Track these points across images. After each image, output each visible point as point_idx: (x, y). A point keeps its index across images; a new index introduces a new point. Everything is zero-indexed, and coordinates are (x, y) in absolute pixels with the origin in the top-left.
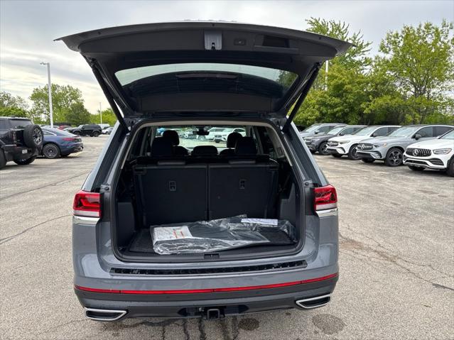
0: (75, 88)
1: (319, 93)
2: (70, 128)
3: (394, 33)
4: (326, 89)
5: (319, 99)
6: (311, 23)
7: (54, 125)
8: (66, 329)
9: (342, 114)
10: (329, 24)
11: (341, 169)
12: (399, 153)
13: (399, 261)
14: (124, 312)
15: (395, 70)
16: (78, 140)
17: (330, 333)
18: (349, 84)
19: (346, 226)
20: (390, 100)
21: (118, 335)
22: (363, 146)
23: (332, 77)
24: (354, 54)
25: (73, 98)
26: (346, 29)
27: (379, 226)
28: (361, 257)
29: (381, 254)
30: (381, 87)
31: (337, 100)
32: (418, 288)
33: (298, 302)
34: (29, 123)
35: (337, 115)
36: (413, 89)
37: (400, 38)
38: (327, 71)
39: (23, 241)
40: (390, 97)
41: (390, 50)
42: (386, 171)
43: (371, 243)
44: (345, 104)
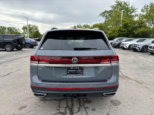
0: (36, 26)
1: (119, 27)
2: (34, 39)
3: (147, 5)
4: (121, 25)
5: (119, 29)
6: (116, 2)
7: (29, 38)
8: (29, 100)
9: (127, 34)
10: (123, 2)
11: (125, 53)
12: (147, 48)
13: (143, 84)
14: (46, 94)
15: (147, 18)
16: (36, 42)
17: (116, 106)
18: (129, 23)
19: (125, 72)
20: (145, 29)
21: (45, 102)
22: (133, 45)
23: (123, 21)
24: (131, 13)
25: (35, 29)
26: (129, 4)
27: (137, 72)
28: (129, 82)
29: (137, 81)
30: (141, 24)
31: (125, 29)
32: (148, 93)
33: (104, 94)
34: (21, 36)
35: (125, 35)
36: (153, 25)
37: (149, 7)
38: (122, 19)
39: (17, 73)
40: (144, 28)
41: (145, 11)
42: (141, 54)
43: (133, 78)
44: (128, 31)
